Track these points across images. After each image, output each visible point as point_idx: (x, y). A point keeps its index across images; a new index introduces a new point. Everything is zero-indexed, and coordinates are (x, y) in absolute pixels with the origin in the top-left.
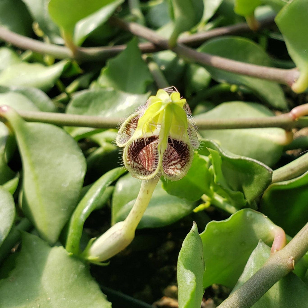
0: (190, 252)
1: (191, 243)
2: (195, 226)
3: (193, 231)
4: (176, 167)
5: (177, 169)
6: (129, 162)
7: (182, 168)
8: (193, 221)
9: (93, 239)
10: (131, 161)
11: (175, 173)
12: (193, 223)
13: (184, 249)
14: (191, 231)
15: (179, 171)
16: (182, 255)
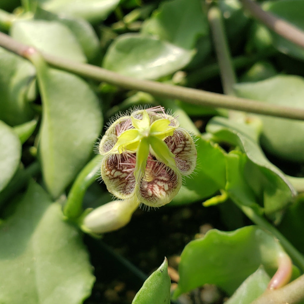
0: (149, 295)
1: (154, 284)
2: (165, 264)
3: (161, 271)
4: (163, 186)
5: (164, 189)
6: (108, 173)
7: (168, 191)
8: (165, 257)
9: (90, 209)
10: (111, 170)
11: (161, 194)
12: (164, 259)
13: (143, 291)
15: (164, 193)
16: (138, 297)
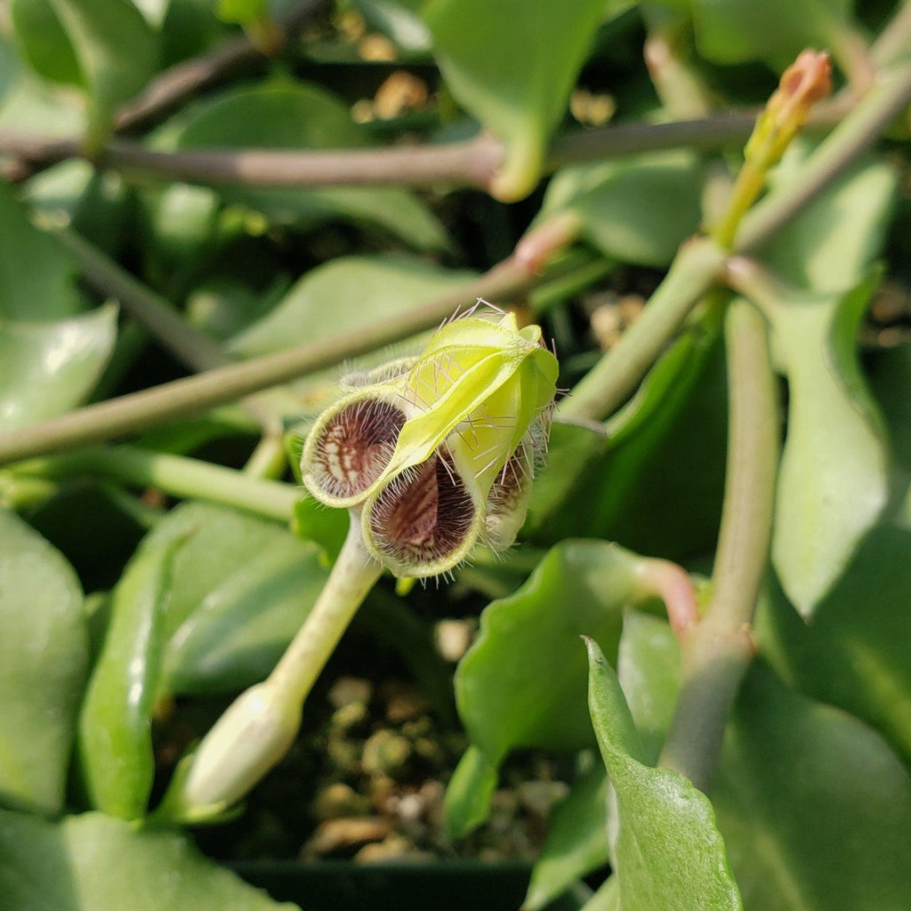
2: (592, 646)
3: (599, 663)
8: (582, 636)
14: (592, 664)
